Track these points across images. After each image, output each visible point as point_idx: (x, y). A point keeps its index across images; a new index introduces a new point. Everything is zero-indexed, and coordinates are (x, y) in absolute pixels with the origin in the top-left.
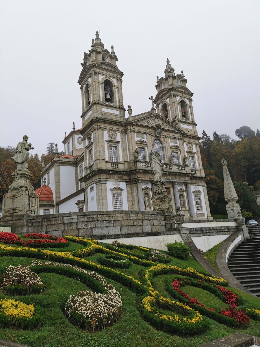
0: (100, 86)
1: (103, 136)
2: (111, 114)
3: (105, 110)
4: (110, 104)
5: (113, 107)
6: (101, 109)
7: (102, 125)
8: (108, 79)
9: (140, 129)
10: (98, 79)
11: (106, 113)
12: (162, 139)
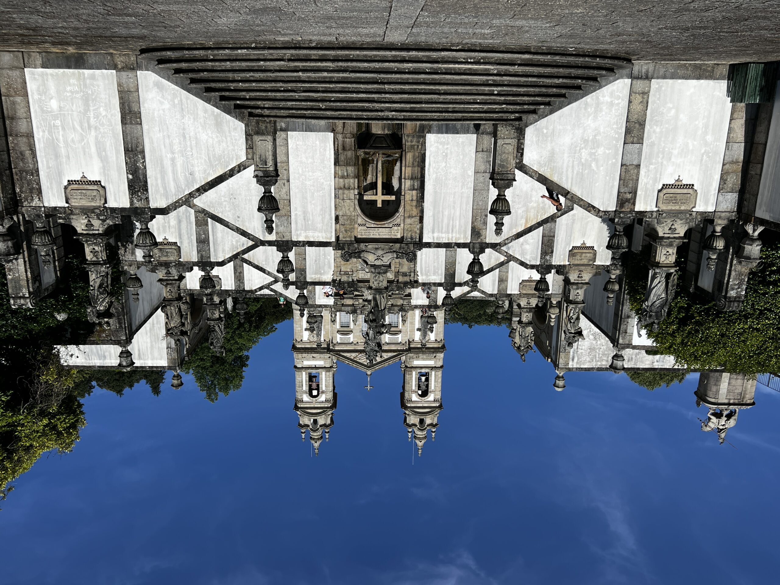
0: (433, 388)
1: (436, 335)
2: (423, 359)
3: (431, 363)
4: (423, 371)
5: (421, 368)
6: (435, 362)
7: (436, 345)
8: (423, 398)
9: (393, 347)
10: (435, 395)
11: (430, 359)
12: (362, 341)
